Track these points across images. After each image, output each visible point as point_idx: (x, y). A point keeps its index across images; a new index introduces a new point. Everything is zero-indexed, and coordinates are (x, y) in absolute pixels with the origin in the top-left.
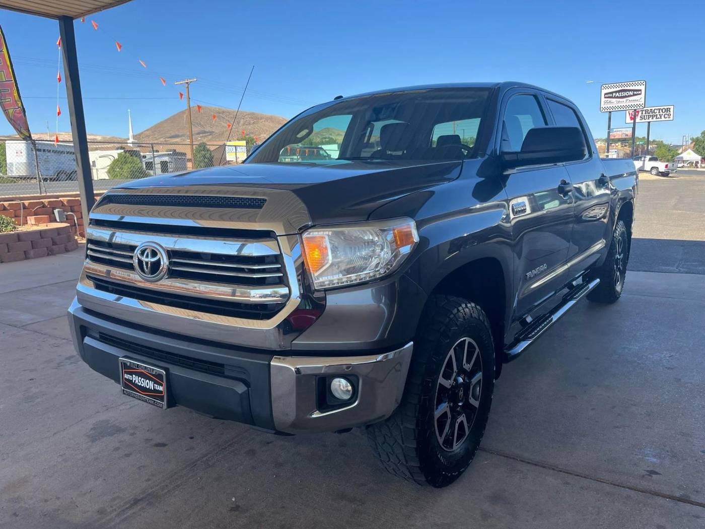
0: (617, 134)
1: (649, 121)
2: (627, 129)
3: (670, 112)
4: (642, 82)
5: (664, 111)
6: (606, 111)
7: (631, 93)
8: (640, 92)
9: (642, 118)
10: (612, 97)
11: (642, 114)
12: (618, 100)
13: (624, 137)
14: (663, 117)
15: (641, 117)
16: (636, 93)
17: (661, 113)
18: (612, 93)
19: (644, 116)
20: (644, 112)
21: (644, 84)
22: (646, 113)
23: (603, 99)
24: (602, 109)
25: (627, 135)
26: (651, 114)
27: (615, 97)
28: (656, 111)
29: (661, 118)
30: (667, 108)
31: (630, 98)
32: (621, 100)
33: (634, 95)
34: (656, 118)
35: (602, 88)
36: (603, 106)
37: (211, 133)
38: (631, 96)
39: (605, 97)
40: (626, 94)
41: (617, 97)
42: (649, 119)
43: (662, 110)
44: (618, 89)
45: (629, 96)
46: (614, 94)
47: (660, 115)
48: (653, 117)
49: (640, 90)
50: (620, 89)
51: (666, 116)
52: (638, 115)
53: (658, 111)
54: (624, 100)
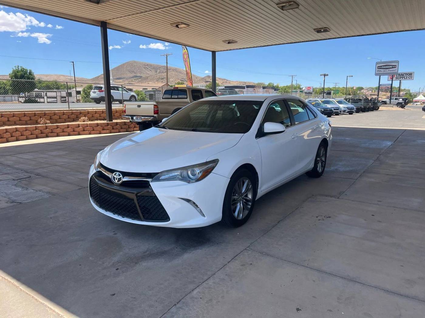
0: (383, 87)
1: (400, 80)
3: (412, 75)
5: (409, 74)
7: (391, 67)
9: (397, 78)
10: (381, 68)
12: (384, 70)
14: (408, 78)
18: (381, 66)
22: (399, 76)
25: (388, 88)
27: (383, 69)
28: (404, 75)
31: (391, 69)
32: (386, 70)
33: (393, 68)
40: (388, 67)
41: (384, 69)
43: (408, 74)
44: (384, 64)
46: (382, 67)
47: (406, 77)
48: (402, 78)
49: (396, 66)
51: (410, 77)
52: (394, 77)
54: (388, 70)
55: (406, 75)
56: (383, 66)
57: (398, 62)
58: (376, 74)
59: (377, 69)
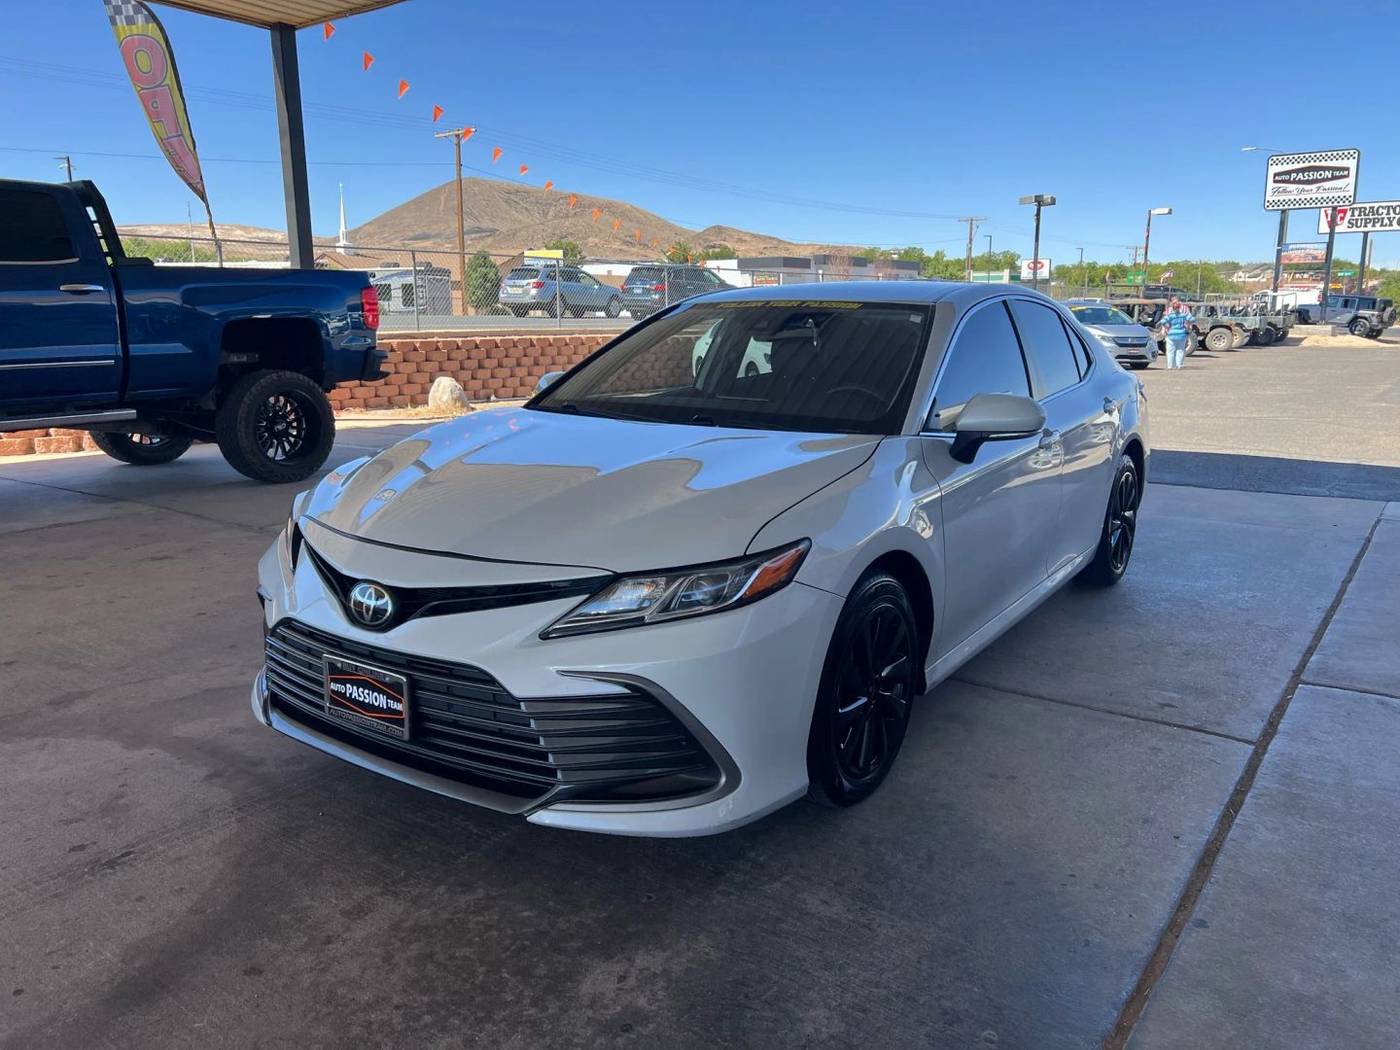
0: (1295, 255)
2: (1316, 246)
4: (1352, 152)
6: (1275, 207)
7: (1328, 174)
8: (1346, 173)
9: (1351, 224)
10: (1288, 181)
11: (1353, 215)
12: (1301, 187)
13: (1309, 260)
15: (1349, 222)
16: (1337, 173)
17: (1392, 215)
18: (1289, 173)
19: (1357, 220)
20: (1357, 213)
21: (1356, 155)
22: (1360, 215)
23: (1271, 185)
24: (1267, 204)
25: (1315, 258)
26: (1371, 217)
27: (1295, 182)
29: (1391, 225)
31: (1327, 185)
32: (1307, 187)
33: (1334, 178)
35: (1270, 162)
36: (1269, 198)
37: (493, 232)
38: (1327, 180)
39: (1275, 182)
40: (1317, 175)
41: (1300, 182)
43: (1395, 209)
44: (1301, 165)
45: (1324, 180)
46: (1294, 175)
47: (1389, 219)
48: (1374, 223)
49: (1347, 169)
50: (1307, 164)
52: (1342, 219)
53: (1385, 211)
54: (1314, 187)
55: (1388, 213)
56: (1297, 171)
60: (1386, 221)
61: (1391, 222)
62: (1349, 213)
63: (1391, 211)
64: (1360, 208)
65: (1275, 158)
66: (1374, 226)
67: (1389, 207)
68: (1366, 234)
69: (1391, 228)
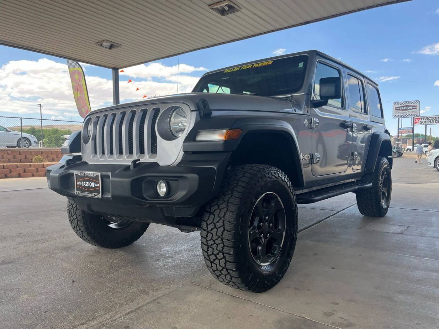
0: (404, 131)
1: (425, 124)
2: (409, 129)
5: (435, 118)
7: (411, 108)
8: (416, 107)
9: (422, 122)
10: (399, 110)
11: (422, 120)
12: (403, 111)
14: (434, 122)
16: (414, 107)
17: (433, 120)
18: (399, 107)
19: (423, 121)
20: (423, 119)
22: (424, 120)
25: (409, 132)
26: (427, 121)
27: (401, 110)
28: (430, 118)
29: (433, 123)
30: (437, 117)
31: (411, 111)
32: (405, 111)
33: (413, 109)
34: (430, 123)
38: (411, 109)
39: (396, 110)
40: (408, 108)
41: (403, 110)
42: (426, 123)
44: (403, 105)
47: (432, 121)
49: (416, 106)
51: (436, 121)
52: (418, 121)
53: (431, 119)
54: (407, 111)
55: (432, 119)
56: (402, 107)
57: (418, 102)
58: (394, 117)
59: (395, 111)
60: (432, 122)
61: (433, 122)
62: (420, 119)
63: (433, 118)
64: (424, 118)
65: (395, 103)
66: (428, 123)
67: (432, 117)
68: (426, 125)
69: (433, 124)
